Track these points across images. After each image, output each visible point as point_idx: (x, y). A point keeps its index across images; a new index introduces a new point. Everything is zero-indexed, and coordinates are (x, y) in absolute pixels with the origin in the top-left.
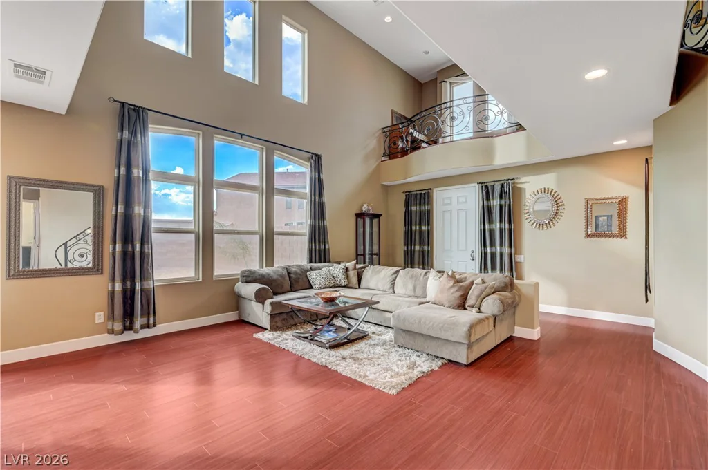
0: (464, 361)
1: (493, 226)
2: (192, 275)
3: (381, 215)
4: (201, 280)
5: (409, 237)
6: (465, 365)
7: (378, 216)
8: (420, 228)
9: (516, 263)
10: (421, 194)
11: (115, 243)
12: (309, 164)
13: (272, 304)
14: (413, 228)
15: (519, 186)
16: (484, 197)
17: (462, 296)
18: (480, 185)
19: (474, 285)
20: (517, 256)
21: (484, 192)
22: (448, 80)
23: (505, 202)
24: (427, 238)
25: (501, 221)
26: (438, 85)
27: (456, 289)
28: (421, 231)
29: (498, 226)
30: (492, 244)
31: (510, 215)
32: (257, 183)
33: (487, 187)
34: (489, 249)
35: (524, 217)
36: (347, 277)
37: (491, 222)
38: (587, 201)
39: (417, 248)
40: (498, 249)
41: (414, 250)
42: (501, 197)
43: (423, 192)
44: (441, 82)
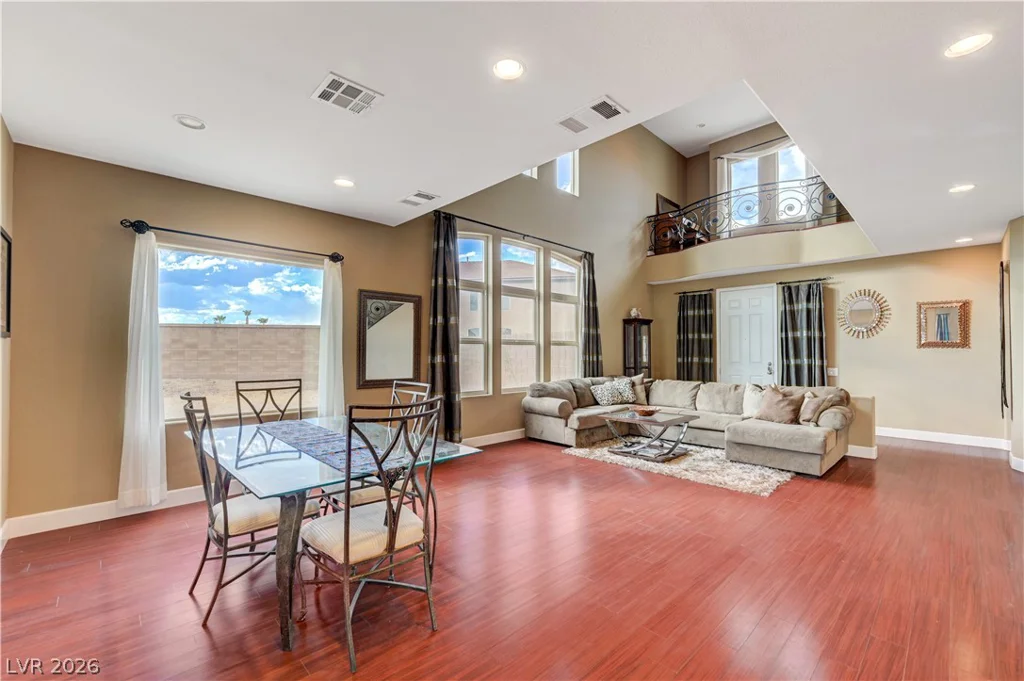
0: (818, 474)
1: (799, 334)
2: (482, 388)
3: (651, 321)
4: (491, 393)
5: (683, 347)
6: (818, 477)
7: (648, 322)
8: (700, 336)
9: (828, 377)
10: (700, 296)
11: (433, 353)
12: (581, 264)
13: (579, 419)
14: (690, 336)
15: (830, 286)
16: (787, 301)
17: (794, 410)
18: (781, 286)
19: (806, 400)
20: (830, 369)
21: (786, 295)
22: (725, 156)
23: (814, 305)
24: (708, 348)
25: (809, 327)
26: (711, 162)
27: (786, 403)
28: (700, 340)
29: (805, 334)
30: (797, 355)
31: (820, 321)
32: (533, 287)
33: (789, 288)
34: (792, 362)
35: (838, 324)
36: (635, 393)
37: (794, 329)
38: (920, 306)
39: (696, 360)
40: (806, 360)
41: (692, 363)
42: (808, 300)
43: (703, 293)
44: (716, 159)
